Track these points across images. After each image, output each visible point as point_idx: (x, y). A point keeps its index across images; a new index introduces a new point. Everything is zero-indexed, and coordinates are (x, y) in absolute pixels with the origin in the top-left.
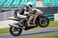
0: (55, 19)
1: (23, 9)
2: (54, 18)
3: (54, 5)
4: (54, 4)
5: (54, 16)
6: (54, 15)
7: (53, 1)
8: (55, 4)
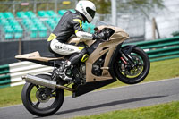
0: (12, 80)
1: (69, 23)
2: (9, 78)
3: (8, 36)
4: (7, 32)
5: (11, 71)
6: (8, 68)
7: (5, 25)
8: (12, 33)
